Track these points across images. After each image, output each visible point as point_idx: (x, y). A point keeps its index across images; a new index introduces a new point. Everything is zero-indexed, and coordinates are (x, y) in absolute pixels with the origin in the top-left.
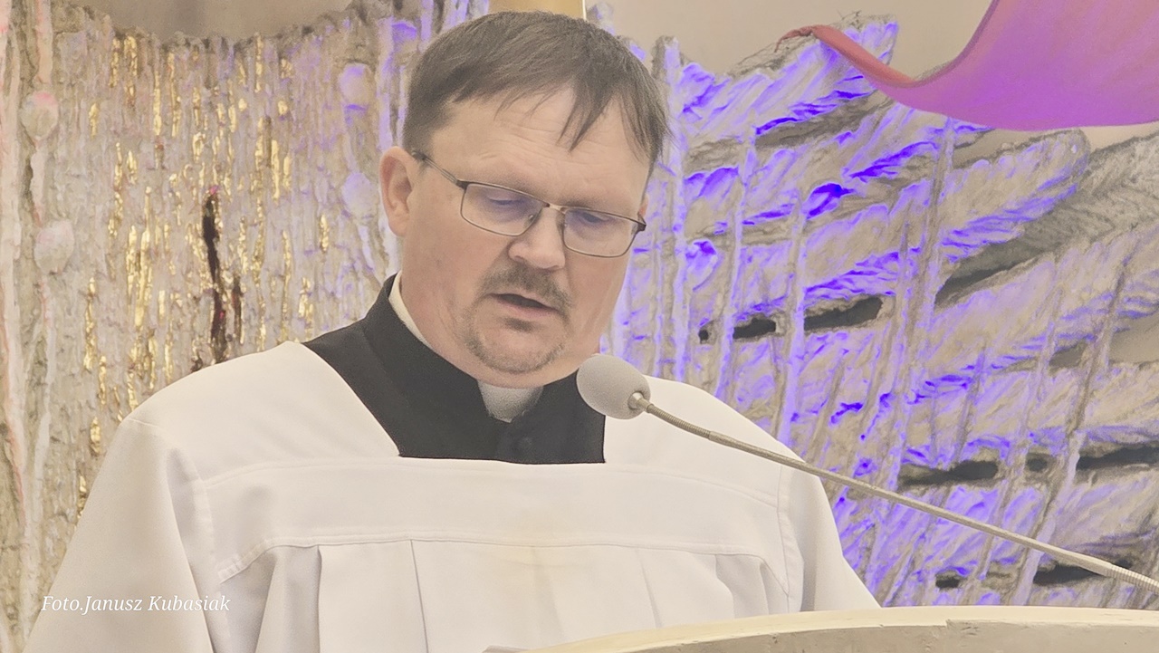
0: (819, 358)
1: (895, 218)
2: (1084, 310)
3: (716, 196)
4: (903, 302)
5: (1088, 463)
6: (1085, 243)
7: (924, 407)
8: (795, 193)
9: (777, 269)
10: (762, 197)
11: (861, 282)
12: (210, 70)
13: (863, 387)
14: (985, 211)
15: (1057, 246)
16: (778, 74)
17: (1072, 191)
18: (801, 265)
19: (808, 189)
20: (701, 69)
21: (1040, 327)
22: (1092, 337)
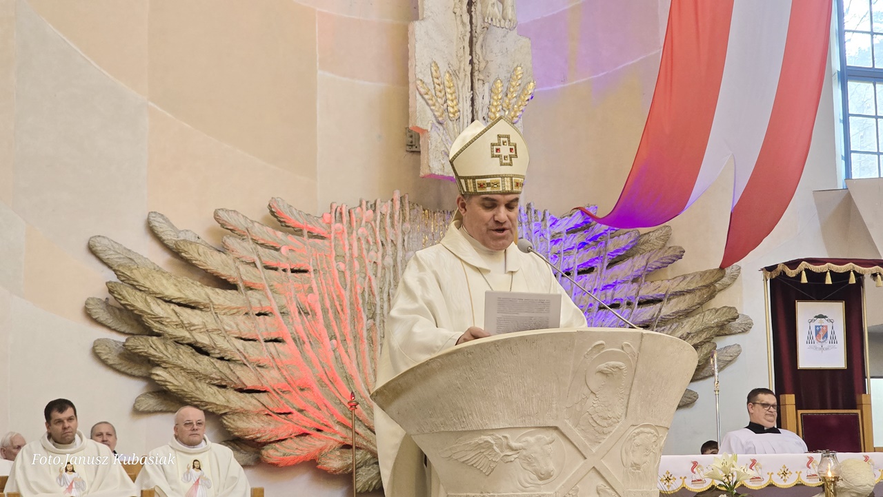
0: (580, 281)
1: (597, 249)
2: (639, 270)
3: (558, 245)
4: (599, 268)
5: (640, 304)
6: (639, 255)
7: (604, 292)
8: (575, 244)
9: (571, 261)
10: (567, 245)
11: (590, 264)
12: (444, 217)
13: (590, 287)
14: (617, 248)
15: (633, 256)
16: (571, 217)
17: (636, 243)
18: (577, 260)
19: (578, 244)
20: (554, 216)
21: (630, 273)
22: (641, 276)
